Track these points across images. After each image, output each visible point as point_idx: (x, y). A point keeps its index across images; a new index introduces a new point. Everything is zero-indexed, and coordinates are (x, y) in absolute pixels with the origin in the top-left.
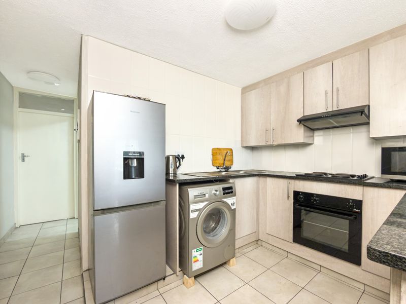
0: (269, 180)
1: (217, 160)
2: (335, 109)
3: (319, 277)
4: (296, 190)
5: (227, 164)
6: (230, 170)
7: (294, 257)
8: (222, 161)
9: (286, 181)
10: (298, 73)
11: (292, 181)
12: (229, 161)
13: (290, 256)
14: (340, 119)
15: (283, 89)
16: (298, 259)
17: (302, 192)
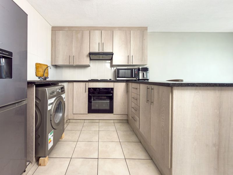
0: (75, 83)
1: (39, 72)
2: (102, 51)
3: (100, 124)
4: (89, 87)
5: (45, 75)
6: (47, 79)
7: (88, 121)
8: (42, 73)
9: (84, 83)
10: (87, 30)
11: (87, 83)
12: (46, 73)
13: (86, 121)
14: (104, 56)
15: (79, 36)
16: (90, 121)
17: (92, 88)
